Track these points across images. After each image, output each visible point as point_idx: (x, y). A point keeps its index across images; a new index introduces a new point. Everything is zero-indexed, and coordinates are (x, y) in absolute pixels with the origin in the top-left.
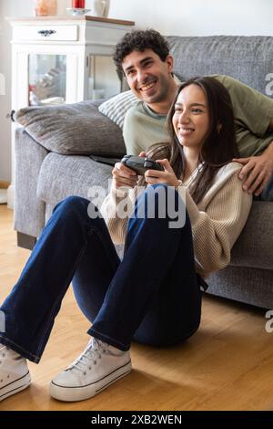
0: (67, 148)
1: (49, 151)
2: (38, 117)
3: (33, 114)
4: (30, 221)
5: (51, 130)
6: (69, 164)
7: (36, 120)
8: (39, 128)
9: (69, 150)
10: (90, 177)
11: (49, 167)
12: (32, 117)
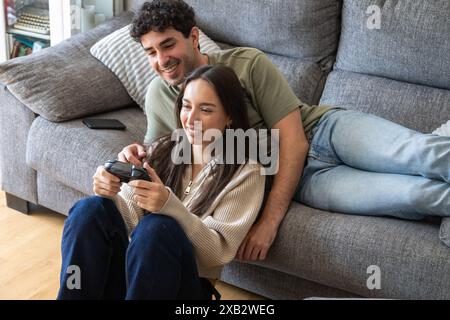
0: (57, 115)
1: (37, 115)
2: (21, 75)
3: (15, 71)
4: (20, 184)
5: (37, 92)
6: (61, 134)
7: (19, 80)
8: (23, 89)
9: (60, 117)
10: (86, 152)
11: (38, 135)
12: (14, 76)
